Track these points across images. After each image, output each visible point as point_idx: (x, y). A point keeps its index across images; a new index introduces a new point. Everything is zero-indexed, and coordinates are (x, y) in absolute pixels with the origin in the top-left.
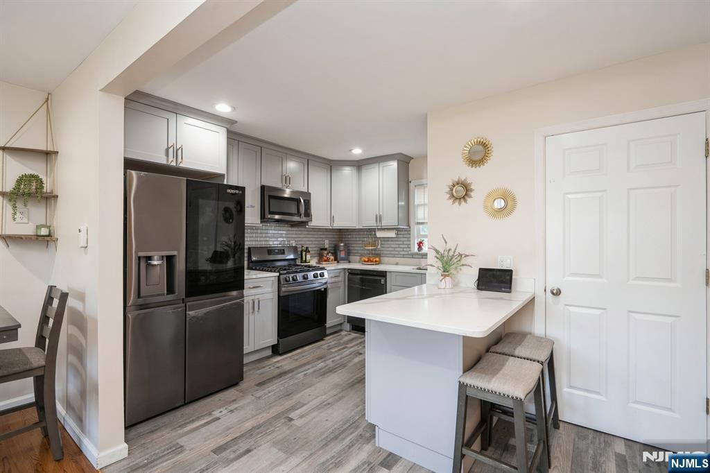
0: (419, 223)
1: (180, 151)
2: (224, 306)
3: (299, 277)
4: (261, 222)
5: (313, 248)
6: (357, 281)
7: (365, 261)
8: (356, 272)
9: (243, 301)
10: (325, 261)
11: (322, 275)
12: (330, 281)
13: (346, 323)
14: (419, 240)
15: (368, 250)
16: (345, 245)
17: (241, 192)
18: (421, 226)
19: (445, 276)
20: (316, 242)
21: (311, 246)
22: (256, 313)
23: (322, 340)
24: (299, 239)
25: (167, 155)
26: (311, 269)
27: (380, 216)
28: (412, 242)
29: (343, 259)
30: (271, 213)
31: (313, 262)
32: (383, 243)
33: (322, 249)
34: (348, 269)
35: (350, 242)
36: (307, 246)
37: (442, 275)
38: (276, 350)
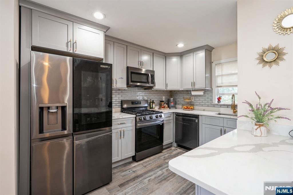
0: (218, 87)
1: (75, 44)
2: (99, 137)
3: (148, 118)
4: (127, 87)
5: (156, 101)
6: (181, 120)
7: (185, 108)
8: (180, 115)
9: (111, 134)
10: (163, 108)
11: (161, 116)
12: (165, 119)
13: (174, 142)
14: (218, 96)
15: (187, 102)
16: (174, 99)
17: (109, 67)
18: (219, 88)
19: (260, 126)
20: (158, 98)
21: (155, 100)
22: (122, 138)
23: (161, 152)
24: (149, 96)
25: (67, 46)
26: (155, 113)
27: (194, 83)
28: (213, 98)
29: (173, 107)
30: (132, 81)
31: (156, 109)
32: (195, 98)
33: (161, 101)
34: (176, 113)
35: (176, 98)
36: (153, 100)
37: (256, 125)
38: (134, 159)
